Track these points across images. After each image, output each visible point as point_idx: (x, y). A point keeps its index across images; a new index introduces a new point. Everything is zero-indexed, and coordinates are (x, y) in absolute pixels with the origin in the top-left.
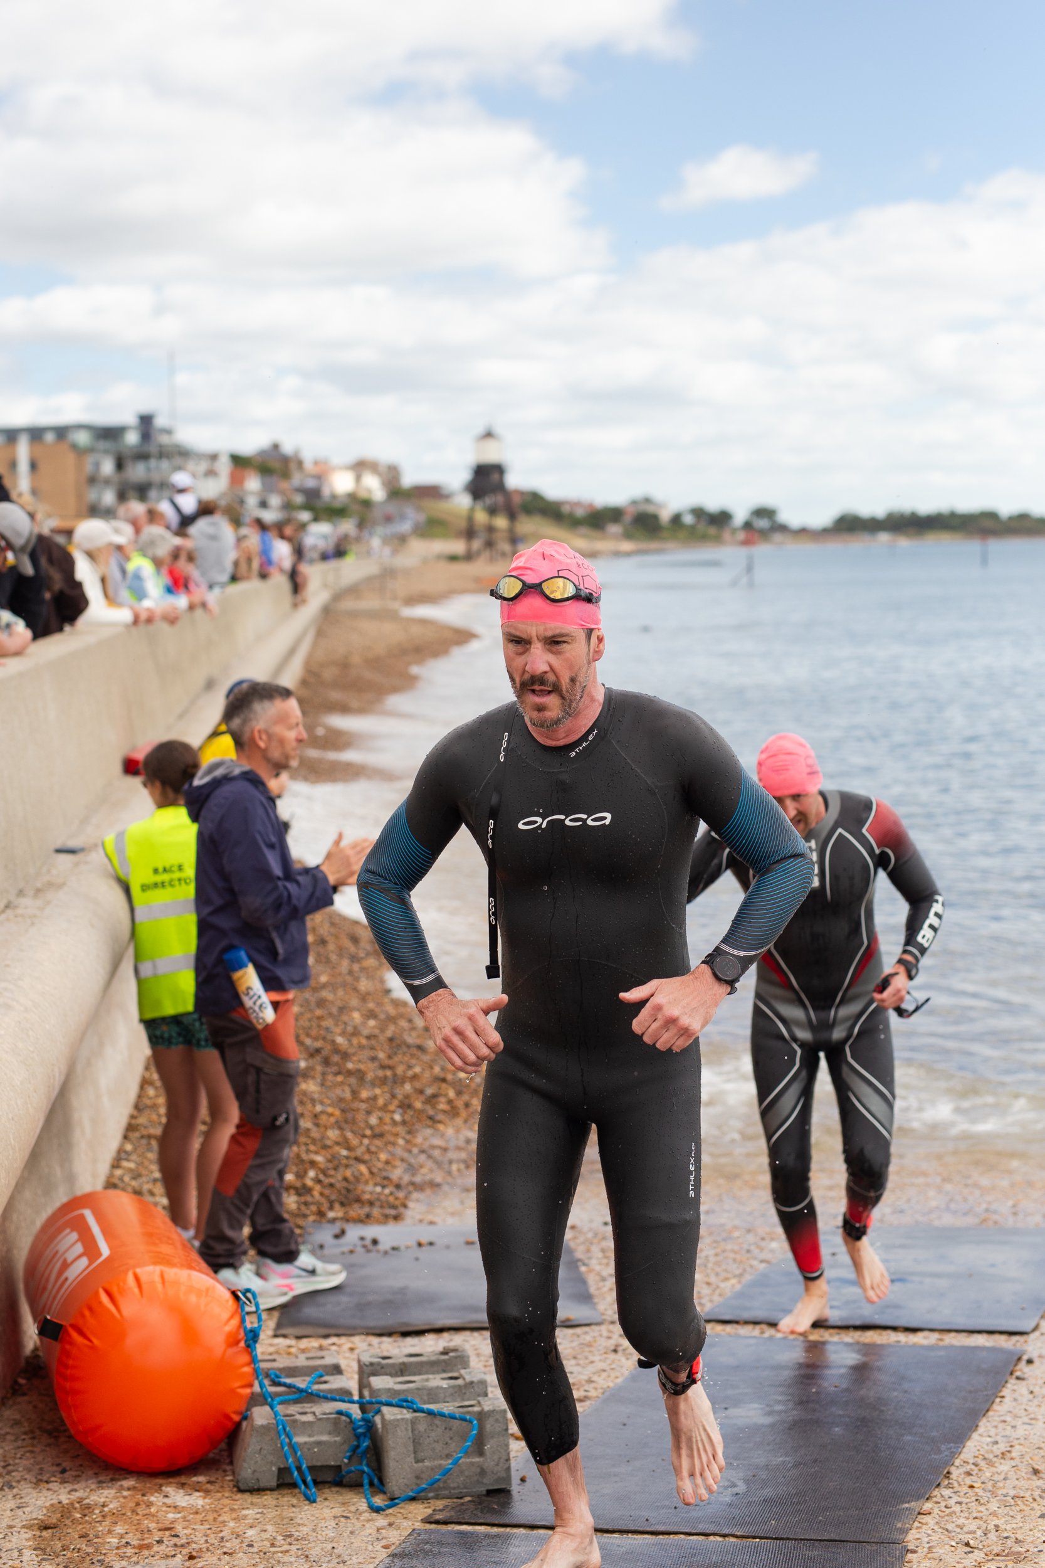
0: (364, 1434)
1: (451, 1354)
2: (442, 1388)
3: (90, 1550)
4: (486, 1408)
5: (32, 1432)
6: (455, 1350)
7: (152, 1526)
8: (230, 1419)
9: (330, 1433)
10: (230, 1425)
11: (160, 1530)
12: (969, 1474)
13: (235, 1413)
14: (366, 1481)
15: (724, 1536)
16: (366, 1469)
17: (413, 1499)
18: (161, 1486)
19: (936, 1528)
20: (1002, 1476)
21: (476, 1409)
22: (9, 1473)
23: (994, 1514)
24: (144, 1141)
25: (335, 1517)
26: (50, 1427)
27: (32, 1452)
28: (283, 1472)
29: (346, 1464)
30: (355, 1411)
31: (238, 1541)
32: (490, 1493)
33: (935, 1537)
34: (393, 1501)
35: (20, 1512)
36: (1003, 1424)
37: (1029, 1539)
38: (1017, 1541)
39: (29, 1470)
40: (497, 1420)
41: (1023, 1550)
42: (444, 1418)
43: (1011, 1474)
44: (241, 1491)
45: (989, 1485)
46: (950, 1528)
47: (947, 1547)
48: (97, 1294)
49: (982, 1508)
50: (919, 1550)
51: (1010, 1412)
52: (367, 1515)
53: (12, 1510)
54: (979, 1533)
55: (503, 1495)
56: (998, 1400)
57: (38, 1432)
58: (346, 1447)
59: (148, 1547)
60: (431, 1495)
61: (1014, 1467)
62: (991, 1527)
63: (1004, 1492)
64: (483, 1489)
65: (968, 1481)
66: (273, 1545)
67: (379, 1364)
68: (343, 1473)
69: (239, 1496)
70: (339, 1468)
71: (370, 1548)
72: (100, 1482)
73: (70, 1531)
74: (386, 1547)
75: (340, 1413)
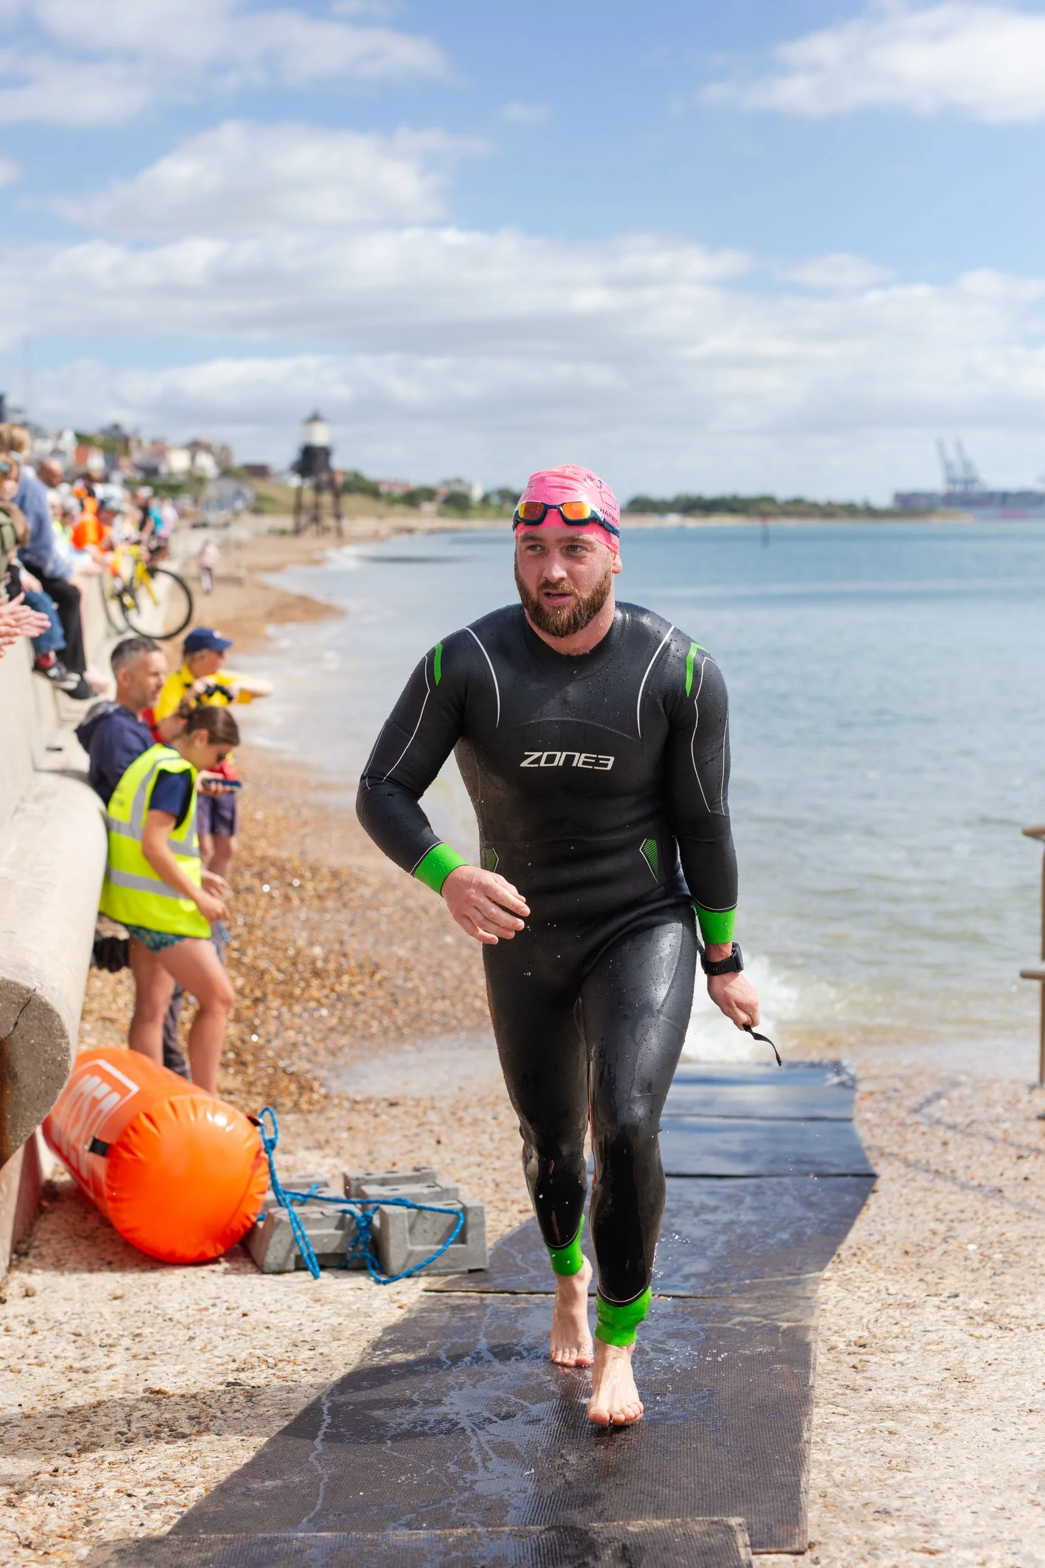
0: (365, 1228)
1: (424, 1171)
2: (422, 1194)
3: (157, 1311)
4: (469, 1204)
5: (70, 1237)
6: (425, 1168)
7: (203, 1297)
8: (248, 1218)
9: (337, 1228)
10: (249, 1224)
11: (209, 1299)
12: (855, 1255)
13: (255, 1214)
14: (369, 1264)
15: (674, 1297)
16: (368, 1255)
17: (409, 1276)
18: (195, 1272)
19: (839, 1288)
20: (882, 1256)
21: (459, 1206)
22: (64, 1265)
23: (881, 1279)
24: (100, 1023)
25: (352, 1289)
26: (84, 1234)
27: (77, 1251)
28: (299, 1258)
29: (350, 1252)
30: (356, 1210)
31: (279, 1304)
32: (471, 1271)
33: (840, 1295)
34: (394, 1278)
35: (87, 1289)
36: (873, 1224)
37: (914, 1294)
38: (904, 1296)
39: (80, 1263)
40: (476, 1214)
41: (910, 1301)
42: (433, 1213)
43: (888, 1254)
44: (263, 1273)
45: (873, 1262)
46: (850, 1288)
47: (850, 1300)
48: (138, 1117)
49: (871, 1276)
50: (830, 1302)
51: (876, 1215)
52: (376, 1287)
53: (80, 1288)
54: (873, 1291)
55: (481, 1273)
56: (865, 1208)
57: (75, 1238)
58: (350, 1238)
59: (206, 1309)
60: (423, 1273)
61: (891, 1249)
62: (882, 1288)
63: (887, 1265)
64: (465, 1268)
65: (856, 1259)
66: (308, 1307)
67: (363, 1179)
68: (349, 1257)
69: (265, 1276)
70: (342, 1256)
71: (387, 1307)
72: (143, 1271)
73: (135, 1300)
74: (400, 1307)
75: (344, 1212)
